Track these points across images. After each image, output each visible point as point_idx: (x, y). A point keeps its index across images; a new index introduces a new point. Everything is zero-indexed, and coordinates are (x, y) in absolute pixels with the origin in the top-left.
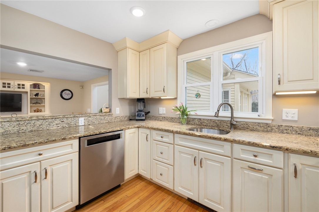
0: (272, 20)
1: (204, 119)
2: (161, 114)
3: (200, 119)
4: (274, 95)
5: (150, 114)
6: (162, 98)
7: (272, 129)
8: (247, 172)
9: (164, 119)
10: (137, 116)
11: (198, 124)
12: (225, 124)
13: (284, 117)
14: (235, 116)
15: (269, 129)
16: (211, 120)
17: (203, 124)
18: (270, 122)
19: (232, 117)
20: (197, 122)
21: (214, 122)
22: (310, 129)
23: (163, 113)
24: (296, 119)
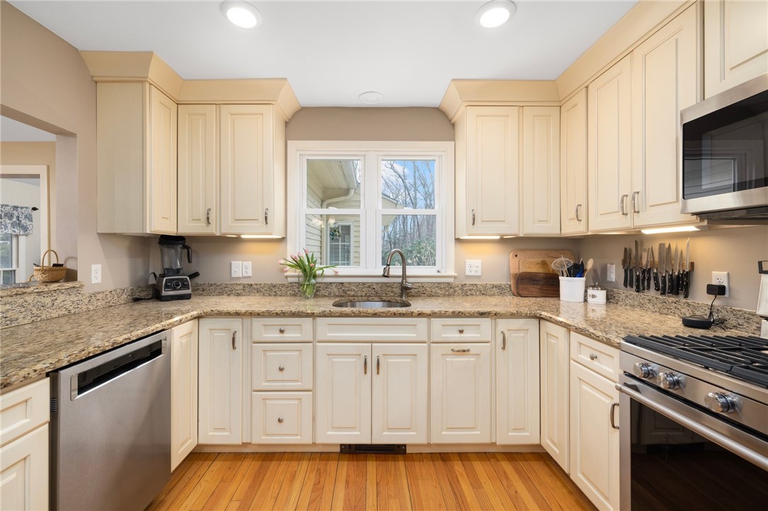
0: (453, 125)
1: (349, 283)
2: (239, 278)
3: (342, 283)
4: (458, 240)
5: (198, 280)
6: (243, 236)
7: (455, 291)
8: (450, 360)
9: (247, 290)
10: (167, 286)
11: (337, 294)
12: (390, 289)
13: (468, 273)
14: (408, 274)
15: (452, 290)
16: (364, 284)
17: (348, 293)
18: (451, 280)
19: (404, 276)
20: (336, 290)
21: (369, 287)
22: (494, 286)
23: (245, 275)
24: (479, 274)
